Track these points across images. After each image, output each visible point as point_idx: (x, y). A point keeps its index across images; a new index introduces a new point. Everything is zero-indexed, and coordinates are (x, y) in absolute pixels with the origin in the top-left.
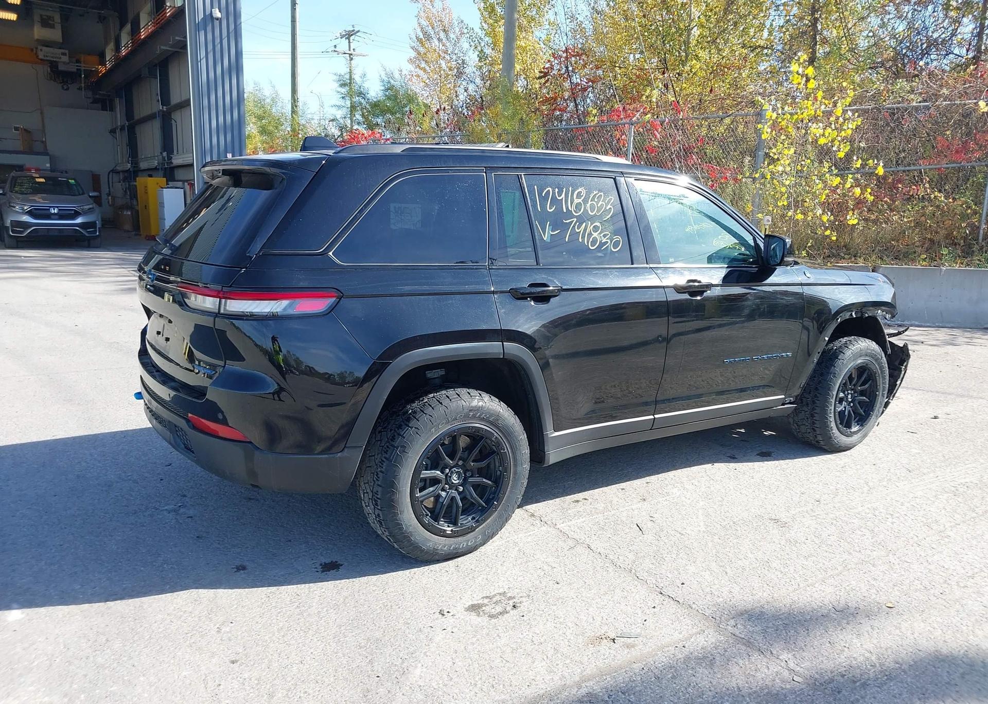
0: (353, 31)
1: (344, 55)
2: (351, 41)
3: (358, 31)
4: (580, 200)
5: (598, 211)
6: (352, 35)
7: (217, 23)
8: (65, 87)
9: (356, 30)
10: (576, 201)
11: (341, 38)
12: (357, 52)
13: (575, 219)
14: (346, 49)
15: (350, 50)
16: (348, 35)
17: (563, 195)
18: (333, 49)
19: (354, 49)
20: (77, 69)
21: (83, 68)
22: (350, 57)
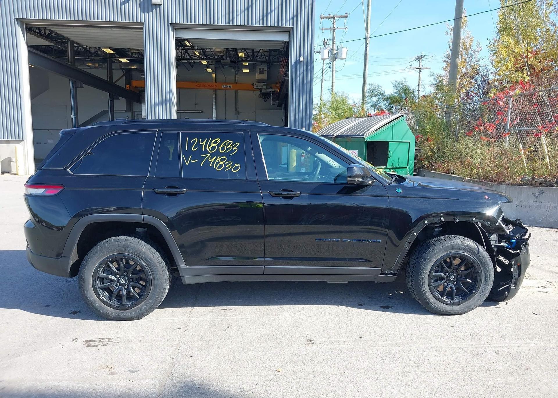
0: (422, 56)
1: (417, 69)
2: (421, 61)
3: (425, 56)
4: (215, 145)
5: (226, 151)
6: (421, 58)
7: (302, 64)
8: (265, 100)
9: (424, 55)
10: (212, 145)
11: (416, 60)
12: (424, 67)
13: (210, 155)
14: (417, 66)
15: (419, 67)
16: (419, 59)
17: (205, 142)
18: (410, 67)
19: (422, 66)
20: (270, 92)
21: (272, 91)
22: (419, 70)
